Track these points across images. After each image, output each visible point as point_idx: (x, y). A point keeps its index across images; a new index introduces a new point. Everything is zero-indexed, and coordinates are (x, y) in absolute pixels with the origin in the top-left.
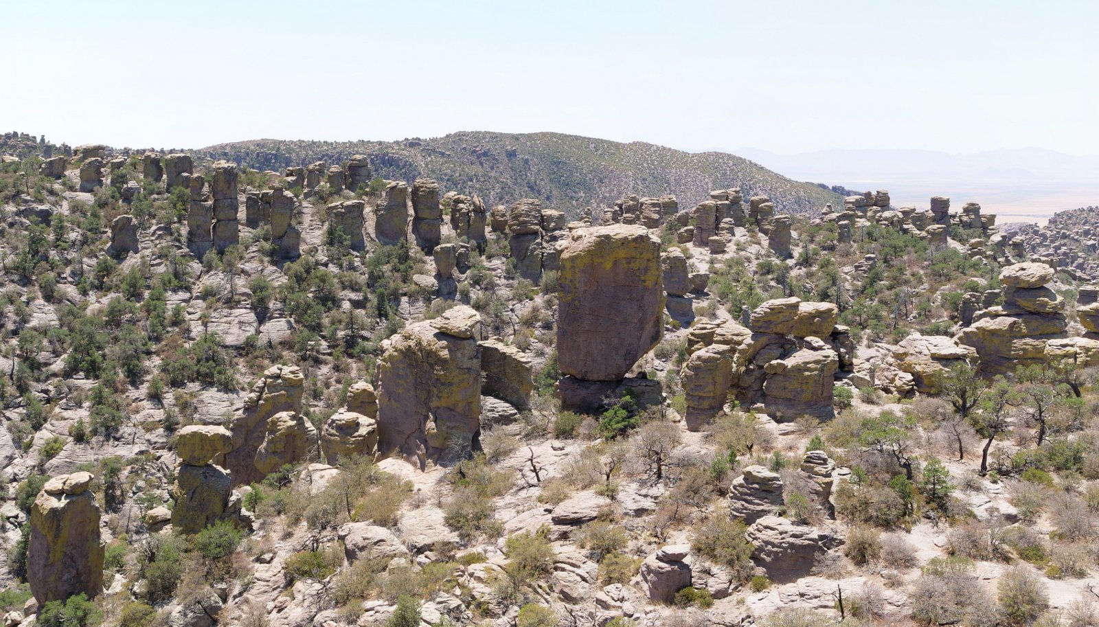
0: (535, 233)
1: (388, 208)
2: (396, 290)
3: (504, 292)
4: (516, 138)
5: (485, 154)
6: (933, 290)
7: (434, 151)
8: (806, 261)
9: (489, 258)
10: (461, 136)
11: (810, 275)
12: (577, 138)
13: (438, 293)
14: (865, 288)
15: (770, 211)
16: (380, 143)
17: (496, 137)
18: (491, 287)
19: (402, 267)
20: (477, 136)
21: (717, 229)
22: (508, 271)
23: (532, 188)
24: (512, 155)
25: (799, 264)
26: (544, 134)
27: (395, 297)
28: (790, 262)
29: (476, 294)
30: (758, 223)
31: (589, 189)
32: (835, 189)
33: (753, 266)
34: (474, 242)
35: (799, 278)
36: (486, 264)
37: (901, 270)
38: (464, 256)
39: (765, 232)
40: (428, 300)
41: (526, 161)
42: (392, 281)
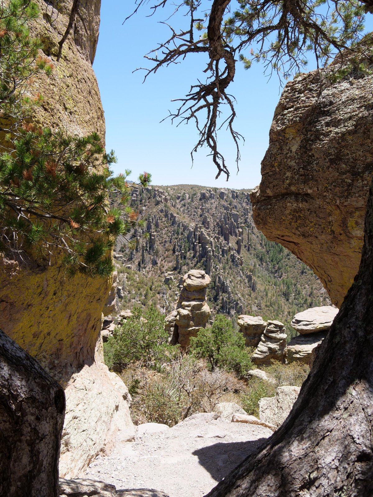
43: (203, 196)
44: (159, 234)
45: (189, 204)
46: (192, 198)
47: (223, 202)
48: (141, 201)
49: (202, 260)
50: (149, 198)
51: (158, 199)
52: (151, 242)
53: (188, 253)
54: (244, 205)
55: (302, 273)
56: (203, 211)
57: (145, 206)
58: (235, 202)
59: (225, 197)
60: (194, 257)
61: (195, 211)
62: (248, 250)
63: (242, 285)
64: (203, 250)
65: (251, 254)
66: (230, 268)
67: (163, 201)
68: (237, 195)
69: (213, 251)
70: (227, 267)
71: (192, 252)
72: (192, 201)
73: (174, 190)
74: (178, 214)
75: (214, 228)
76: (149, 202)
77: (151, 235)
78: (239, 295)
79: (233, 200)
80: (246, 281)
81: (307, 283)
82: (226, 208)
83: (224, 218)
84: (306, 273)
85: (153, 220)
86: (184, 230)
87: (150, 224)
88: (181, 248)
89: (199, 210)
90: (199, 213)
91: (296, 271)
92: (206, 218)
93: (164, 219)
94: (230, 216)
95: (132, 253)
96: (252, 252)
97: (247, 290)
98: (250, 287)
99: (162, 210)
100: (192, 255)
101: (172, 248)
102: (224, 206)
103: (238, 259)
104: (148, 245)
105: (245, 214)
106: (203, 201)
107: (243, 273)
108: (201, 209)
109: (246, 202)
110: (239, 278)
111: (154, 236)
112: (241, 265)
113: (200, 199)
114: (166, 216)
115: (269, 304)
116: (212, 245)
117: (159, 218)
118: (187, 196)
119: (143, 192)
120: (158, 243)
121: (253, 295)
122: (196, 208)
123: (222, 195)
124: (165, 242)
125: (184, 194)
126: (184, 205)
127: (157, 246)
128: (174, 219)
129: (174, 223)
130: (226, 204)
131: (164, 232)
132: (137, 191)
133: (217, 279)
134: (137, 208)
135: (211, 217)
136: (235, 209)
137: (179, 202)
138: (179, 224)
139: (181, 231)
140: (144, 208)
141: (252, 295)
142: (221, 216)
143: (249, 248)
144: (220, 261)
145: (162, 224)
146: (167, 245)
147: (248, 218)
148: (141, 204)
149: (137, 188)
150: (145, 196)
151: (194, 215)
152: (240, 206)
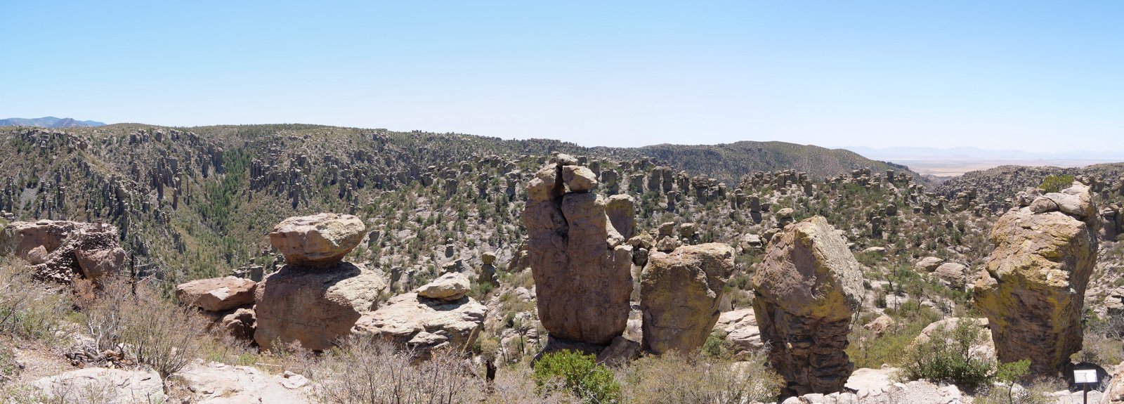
0: (706, 187)
1: (652, 178)
2: (652, 208)
3: (692, 210)
4: (762, 143)
5: (749, 150)
6: (863, 209)
7: (729, 149)
8: (817, 197)
9: (689, 196)
10: (740, 143)
11: (818, 203)
12: (786, 143)
13: (668, 210)
14: (837, 208)
15: (806, 178)
16: (708, 146)
17: (754, 143)
18: (688, 207)
19: (655, 200)
20: (747, 143)
21: (784, 185)
22: (694, 202)
23: (767, 163)
24: (760, 150)
25: (814, 199)
26: (773, 142)
27: (652, 211)
28: (811, 198)
29: (682, 210)
30: (801, 182)
31: (790, 164)
32: (888, 163)
33: (796, 200)
34: (684, 191)
35: (813, 204)
36: (687, 199)
37: (852, 201)
38: (680, 195)
39: (803, 186)
40: (664, 212)
41: (766, 153)
42: (652, 205)
43: (133, 138)
44: (70, 187)
45: (116, 149)
46: (121, 141)
47: (159, 146)
48: (51, 149)
49: (118, 217)
50: (62, 145)
51: (71, 145)
52: (60, 197)
53: (103, 210)
54: (187, 147)
55: (250, 228)
56: (132, 158)
57: (56, 155)
58: (175, 145)
59: (163, 139)
60: (109, 214)
61: (123, 158)
62: (188, 204)
63: (166, 246)
64: (119, 205)
65: (191, 208)
66: (153, 226)
67: (76, 148)
68: (177, 136)
69: (132, 206)
70: (149, 225)
71: (108, 208)
72: (120, 145)
73: (101, 132)
74: (93, 163)
75: (145, 178)
76: (61, 150)
77: (59, 189)
78: (161, 259)
79: (172, 142)
80: (172, 241)
81: (254, 240)
82: (163, 153)
83: (158, 166)
84: (254, 228)
85: (63, 171)
86: (99, 183)
87: (59, 176)
88: (94, 203)
89: (128, 156)
90: (128, 160)
91: (243, 226)
92: (135, 166)
93: (76, 170)
94: (167, 162)
95: (37, 212)
96: (194, 205)
97: (172, 253)
98: (177, 248)
99: (75, 159)
100: (108, 212)
101: (84, 204)
102: (160, 151)
103: (163, 215)
104: (56, 201)
105: (186, 159)
106: (133, 145)
107: (169, 232)
108: (131, 155)
109: (189, 144)
110: (163, 238)
111: (63, 190)
112: (168, 223)
113: (130, 143)
114: (79, 166)
115: (198, 267)
116: (130, 200)
117: (71, 168)
118: (115, 139)
119: (54, 138)
120: (69, 199)
121: (180, 258)
122: (124, 154)
123: (159, 136)
124: (77, 197)
125: (112, 137)
126: (111, 151)
127: (68, 202)
128: (88, 170)
129: (88, 174)
130: (163, 148)
131: (76, 185)
132: (47, 137)
133: (135, 240)
134: (46, 157)
135: (143, 165)
136: (175, 154)
137: (105, 148)
138: (93, 175)
139: (95, 183)
140: (54, 157)
141: (178, 258)
142: (154, 163)
143: (188, 201)
144: (139, 219)
145: (74, 175)
146: (79, 201)
147: (190, 163)
148: (51, 152)
149: (47, 134)
150: (56, 142)
151: (122, 162)
152: (181, 149)
